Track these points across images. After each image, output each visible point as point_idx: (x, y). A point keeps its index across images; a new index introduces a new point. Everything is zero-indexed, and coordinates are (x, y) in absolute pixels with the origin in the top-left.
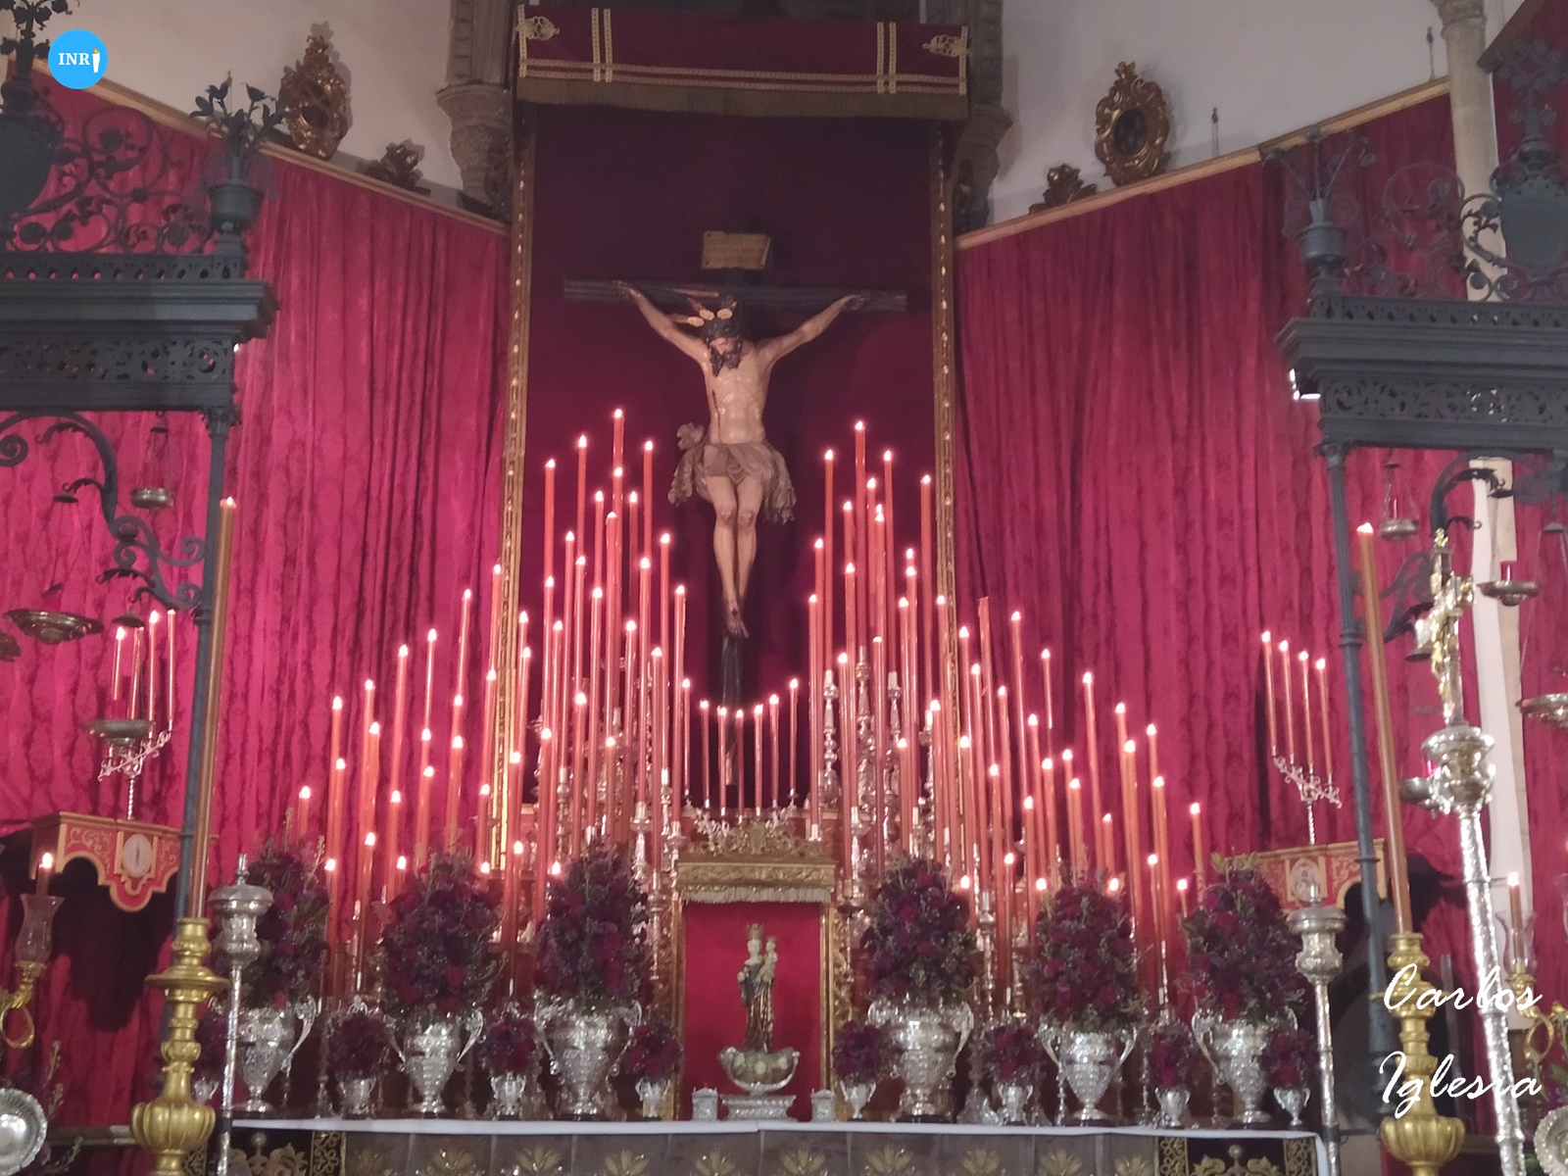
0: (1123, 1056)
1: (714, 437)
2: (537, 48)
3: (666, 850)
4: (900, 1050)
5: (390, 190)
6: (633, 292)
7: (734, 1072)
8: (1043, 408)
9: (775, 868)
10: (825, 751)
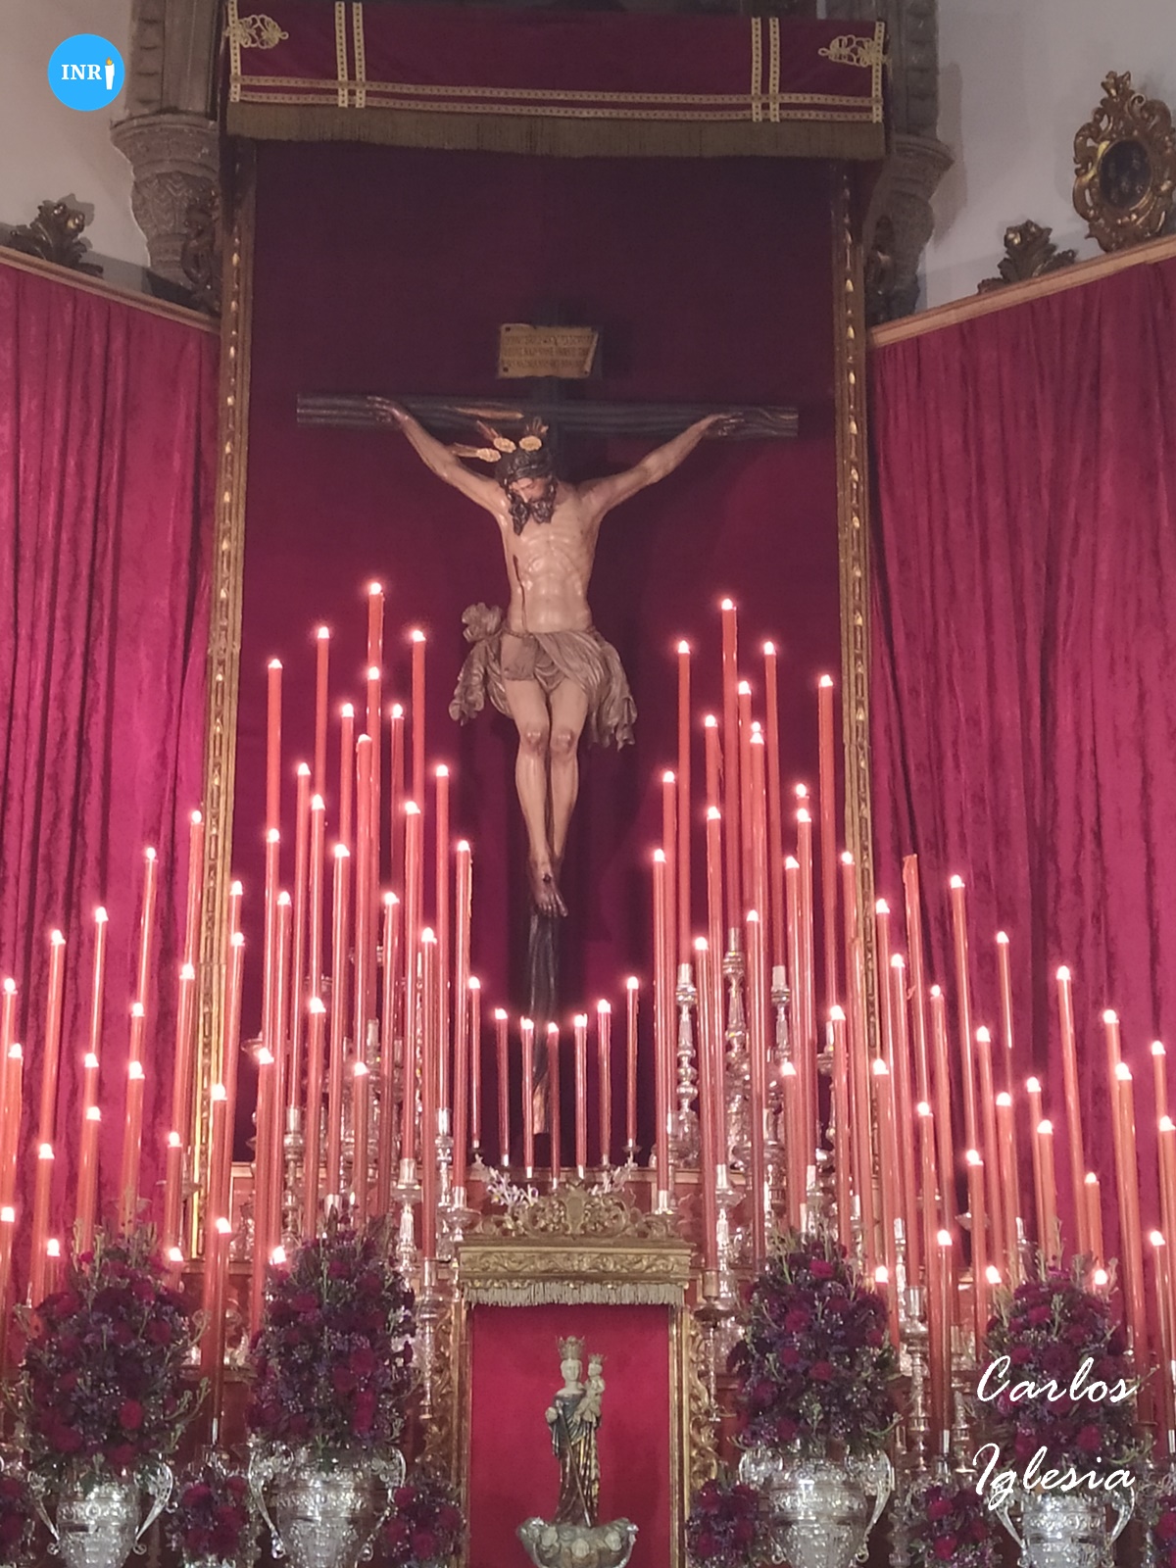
0: (1117, 1530)
1: (516, 622)
2: (255, 61)
3: (446, 1229)
4: (786, 1522)
5: (40, 267)
6: (397, 413)
7: (541, 1554)
8: (1000, 579)
9: (601, 1254)
10: (679, 1082)
